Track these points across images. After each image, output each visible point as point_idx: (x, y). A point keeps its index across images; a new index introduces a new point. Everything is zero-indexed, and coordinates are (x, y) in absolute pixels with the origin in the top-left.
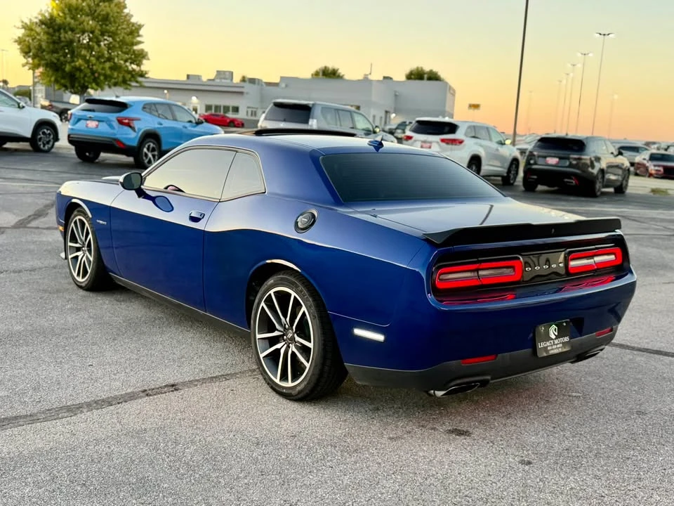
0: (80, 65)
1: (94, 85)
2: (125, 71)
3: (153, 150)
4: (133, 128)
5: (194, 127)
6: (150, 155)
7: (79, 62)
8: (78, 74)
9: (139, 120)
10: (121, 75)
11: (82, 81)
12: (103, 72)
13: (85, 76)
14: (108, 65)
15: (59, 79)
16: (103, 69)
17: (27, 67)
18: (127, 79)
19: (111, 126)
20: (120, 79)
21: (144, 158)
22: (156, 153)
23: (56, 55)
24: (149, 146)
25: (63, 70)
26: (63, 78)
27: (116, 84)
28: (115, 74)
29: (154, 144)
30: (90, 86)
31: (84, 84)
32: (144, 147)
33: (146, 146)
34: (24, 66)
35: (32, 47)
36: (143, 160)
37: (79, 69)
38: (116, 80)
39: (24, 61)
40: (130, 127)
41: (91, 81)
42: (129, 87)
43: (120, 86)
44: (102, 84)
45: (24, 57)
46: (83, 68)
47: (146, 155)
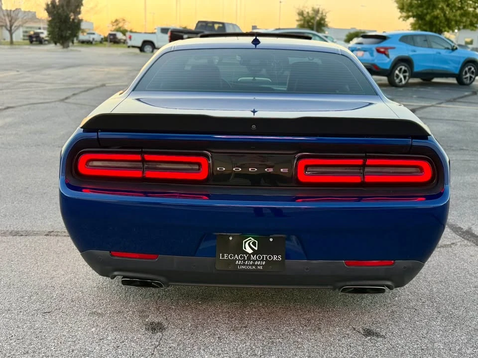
0: (438, 14)
1: (447, 29)
2: (473, 16)
3: (405, 72)
4: (388, 56)
5: (450, 53)
6: (401, 76)
7: (437, 12)
8: (435, 21)
9: (393, 48)
10: (469, 20)
11: (438, 26)
12: (454, 18)
13: (441, 22)
14: (459, 12)
15: (422, 26)
16: (455, 16)
17: (401, 19)
18: (474, 22)
19: (372, 55)
20: (468, 23)
21: (395, 78)
22: (407, 74)
23: (421, 9)
24: (401, 69)
25: (425, 19)
26: (425, 25)
27: (465, 27)
28: (464, 19)
29: (406, 66)
30: (443, 30)
31: (439, 28)
32: (397, 69)
33: (399, 69)
34: (399, 18)
35: (405, 4)
36: (395, 80)
37: (437, 17)
38: (464, 24)
39: (399, 14)
40: (385, 54)
41: (445, 25)
42: (474, 29)
43: (468, 28)
44: (454, 29)
45: (400, 12)
46: (439, 16)
47: (398, 76)
